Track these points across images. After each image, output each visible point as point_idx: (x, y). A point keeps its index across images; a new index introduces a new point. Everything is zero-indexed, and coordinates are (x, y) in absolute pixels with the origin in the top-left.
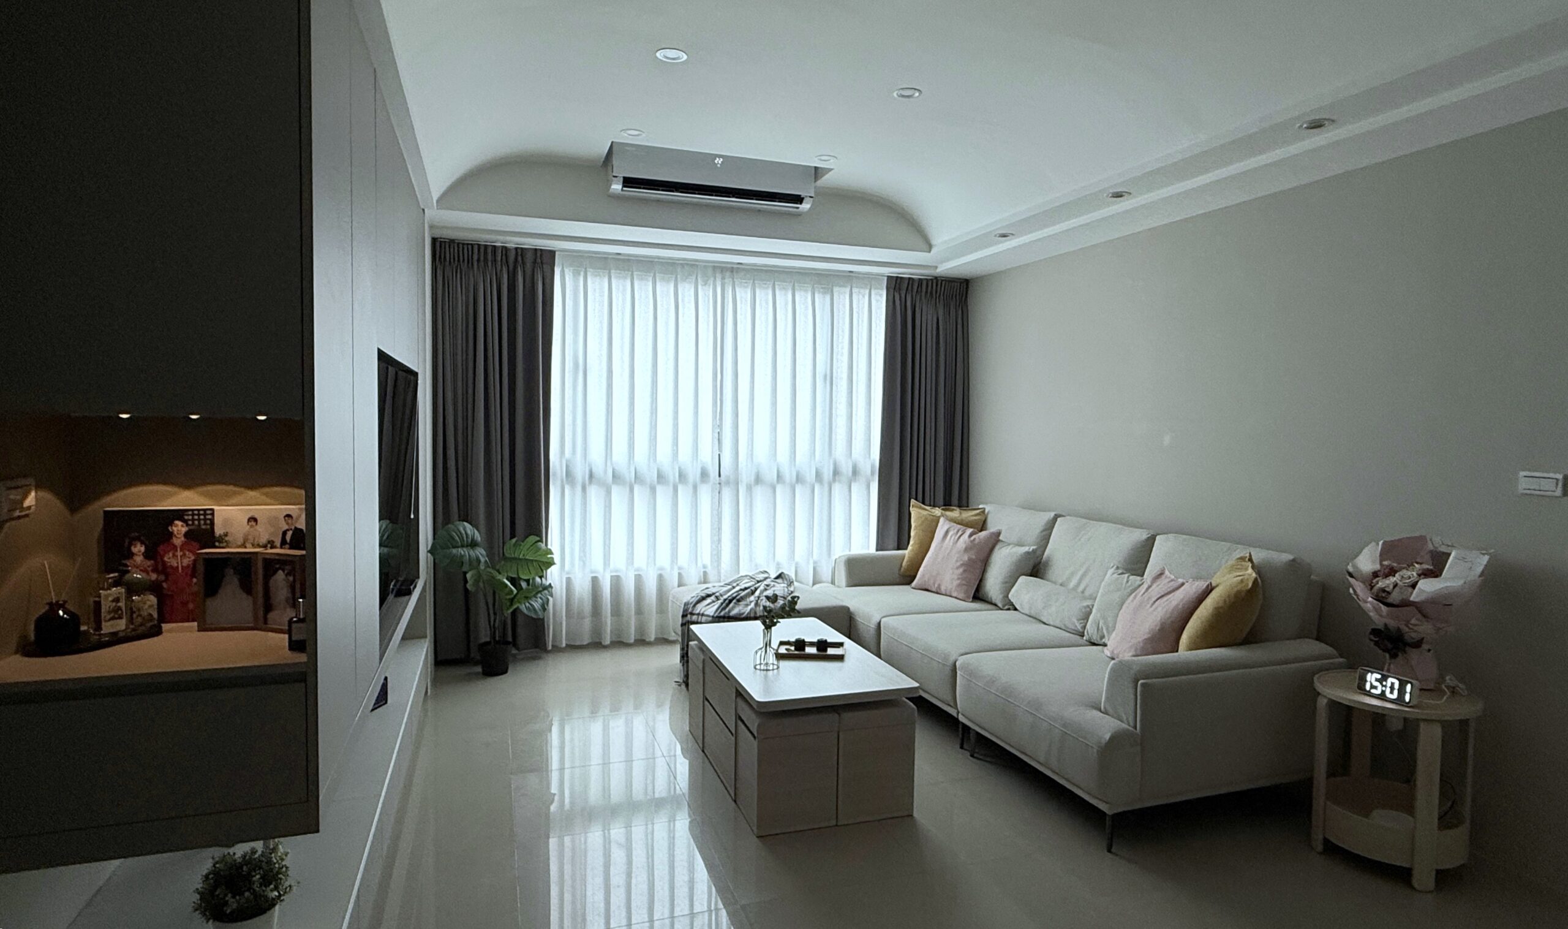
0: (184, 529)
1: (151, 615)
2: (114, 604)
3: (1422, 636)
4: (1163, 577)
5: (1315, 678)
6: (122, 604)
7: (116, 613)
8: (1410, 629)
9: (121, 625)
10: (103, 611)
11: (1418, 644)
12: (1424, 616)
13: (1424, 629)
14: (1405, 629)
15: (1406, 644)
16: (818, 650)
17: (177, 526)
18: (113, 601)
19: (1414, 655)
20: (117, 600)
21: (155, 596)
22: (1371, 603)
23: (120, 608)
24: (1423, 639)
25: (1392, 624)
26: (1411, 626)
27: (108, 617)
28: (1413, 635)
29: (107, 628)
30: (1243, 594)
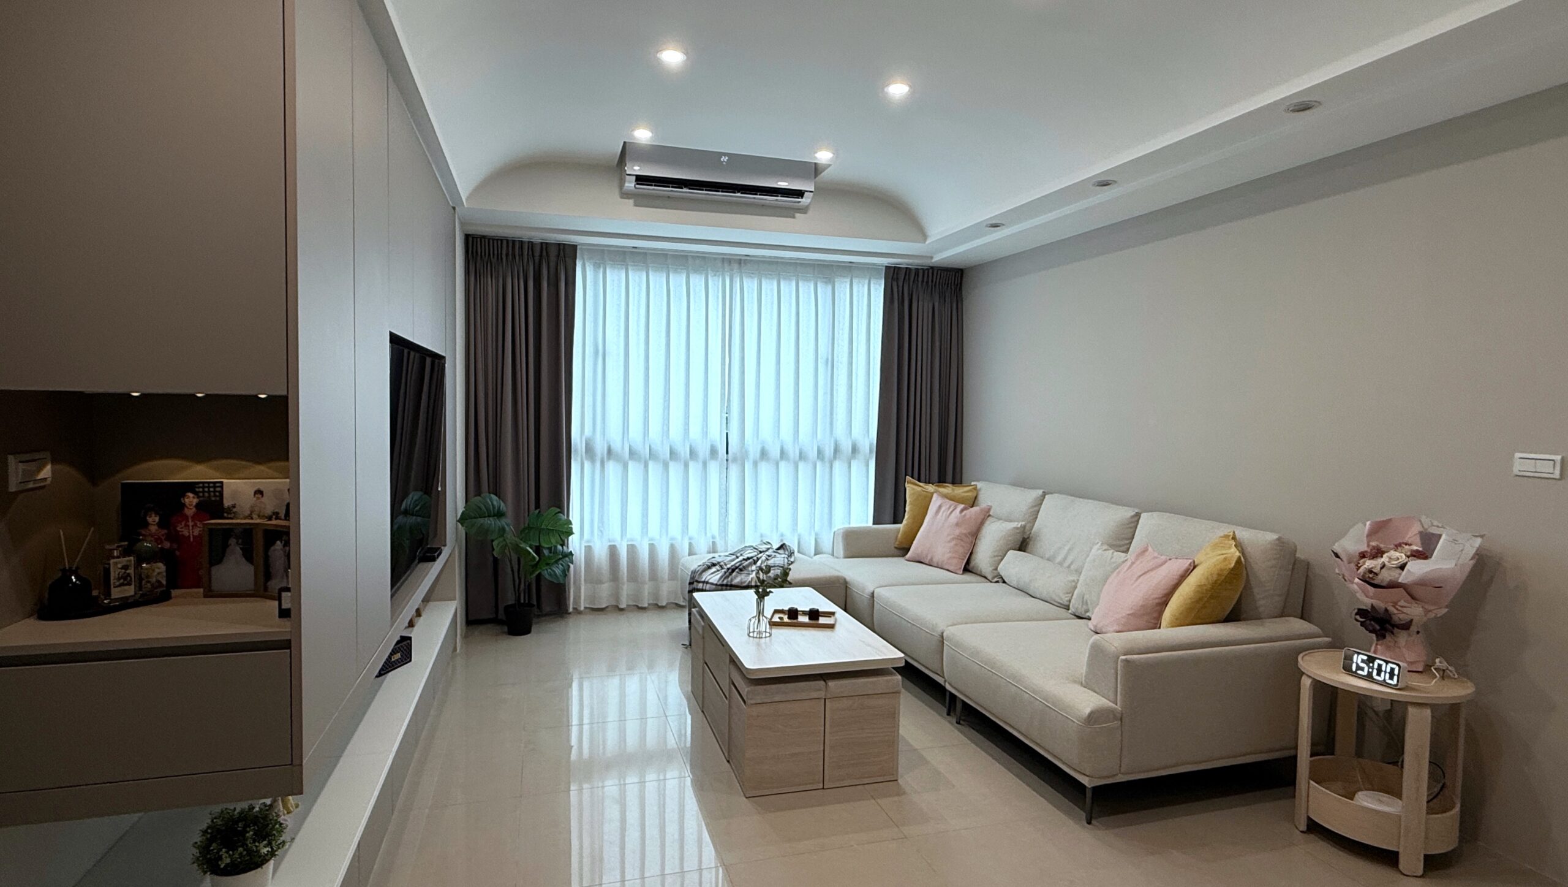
0: (195, 501)
1: (159, 582)
2: (123, 571)
3: (1411, 617)
4: (1147, 554)
5: (1300, 659)
6: (131, 571)
7: (125, 580)
8: (1397, 609)
9: (130, 591)
10: (112, 578)
11: (1406, 626)
12: (1413, 598)
13: (1414, 612)
14: (1391, 609)
15: (1395, 626)
16: (810, 619)
17: (189, 497)
18: (122, 568)
19: (1403, 637)
20: (126, 567)
21: (165, 565)
22: (1357, 584)
23: (129, 575)
24: (1411, 621)
25: (1380, 605)
26: (1399, 608)
27: (117, 583)
28: (1402, 616)
29: (116, 593)
30: (1226, 573)
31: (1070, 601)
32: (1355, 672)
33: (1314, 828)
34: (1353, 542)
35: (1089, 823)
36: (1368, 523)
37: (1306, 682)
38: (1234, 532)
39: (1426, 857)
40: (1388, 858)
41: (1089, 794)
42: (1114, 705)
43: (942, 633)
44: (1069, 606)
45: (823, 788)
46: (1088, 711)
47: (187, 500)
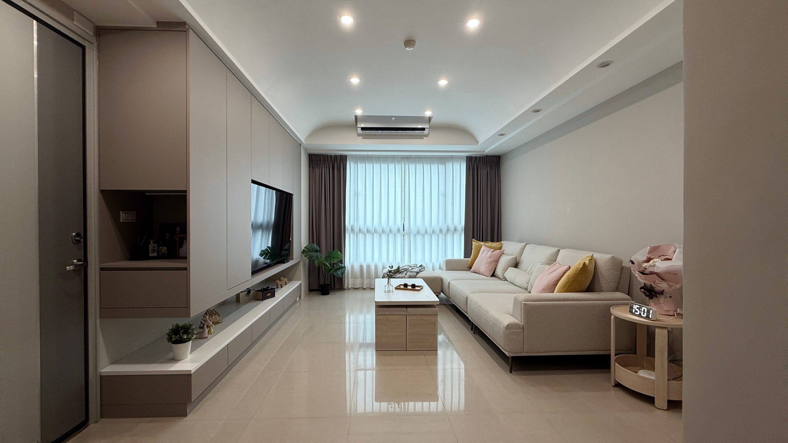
0: (179, 229)
1: (165, 252)
2: (153, 248)
3: (664, 289)
6: (156, 248)
7: (154, 251)
8: (655, 285)
9: (155, 254)
10: (150, 250)
11: (662, 293)
12: (662, 279)
13: (662, 286)
14: (653, 285)
15: (656, 293)
17: (177, 228)
18: (153, 247)
19: (662, 299)
20: (154, 247)
21: (166, 247)
22: (637, 273)
23: (155, 249)
24: (664, 290)
25: (648, 283)
26: (656, 284)
27: (151, 252)
28: (658, 288)
29: (151, 255)
30: (579, 269)
31: (528, 286)
32: (634, 313)
33: (618, 385)
34: (640, 256)
35: (511, 372)
36: (648, 247)
37: (612, 317)
38: (593, 255)
39: (668, 401)
40: (650, 400)
41: (510, 360)
42: (521, 323)
43: (467, 296)
44: (527, 289)
45: (406, 350)
46: (507, 324)
47: (177, 229)
